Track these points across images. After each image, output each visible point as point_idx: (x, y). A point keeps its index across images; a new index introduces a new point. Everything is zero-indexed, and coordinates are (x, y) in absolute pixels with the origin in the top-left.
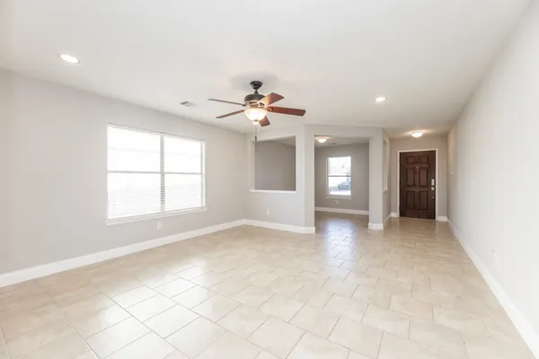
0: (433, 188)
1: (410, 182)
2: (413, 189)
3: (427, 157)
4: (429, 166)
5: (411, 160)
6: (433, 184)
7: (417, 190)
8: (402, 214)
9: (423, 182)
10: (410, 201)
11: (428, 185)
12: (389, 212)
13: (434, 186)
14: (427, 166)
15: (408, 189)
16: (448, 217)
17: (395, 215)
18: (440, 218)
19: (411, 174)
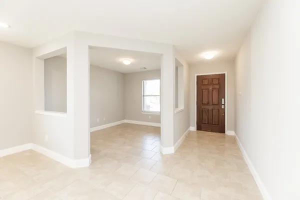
0: (223, 107)
1: (205, 101)
2: (207, 107)
3: (219, 79)
4: (220, 87)
5: (206, 82)
6: (223, 103)
7: (210, 108)
8: (199, 128)
9: (215, 101)
10: (205, 117)
11: (219, 103)
12: (189, 126)
13: (224, 105)
14: (217, 87)
15: (203, 107)
16: (236, 132)
17: (193, 128)
18: (229, 132)
19: (205, 93)
